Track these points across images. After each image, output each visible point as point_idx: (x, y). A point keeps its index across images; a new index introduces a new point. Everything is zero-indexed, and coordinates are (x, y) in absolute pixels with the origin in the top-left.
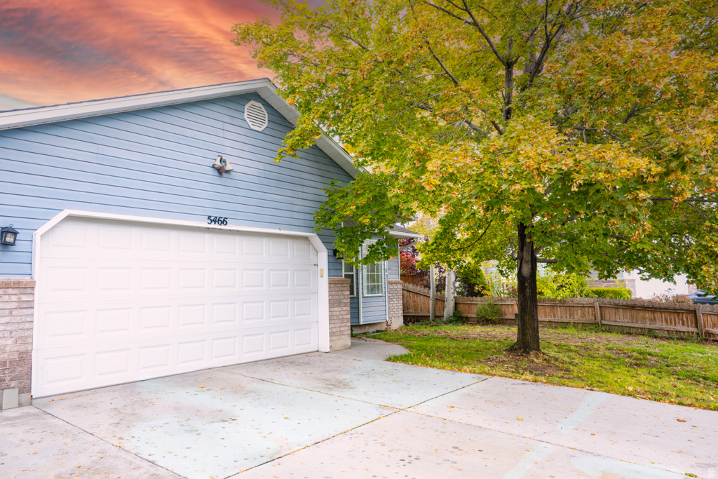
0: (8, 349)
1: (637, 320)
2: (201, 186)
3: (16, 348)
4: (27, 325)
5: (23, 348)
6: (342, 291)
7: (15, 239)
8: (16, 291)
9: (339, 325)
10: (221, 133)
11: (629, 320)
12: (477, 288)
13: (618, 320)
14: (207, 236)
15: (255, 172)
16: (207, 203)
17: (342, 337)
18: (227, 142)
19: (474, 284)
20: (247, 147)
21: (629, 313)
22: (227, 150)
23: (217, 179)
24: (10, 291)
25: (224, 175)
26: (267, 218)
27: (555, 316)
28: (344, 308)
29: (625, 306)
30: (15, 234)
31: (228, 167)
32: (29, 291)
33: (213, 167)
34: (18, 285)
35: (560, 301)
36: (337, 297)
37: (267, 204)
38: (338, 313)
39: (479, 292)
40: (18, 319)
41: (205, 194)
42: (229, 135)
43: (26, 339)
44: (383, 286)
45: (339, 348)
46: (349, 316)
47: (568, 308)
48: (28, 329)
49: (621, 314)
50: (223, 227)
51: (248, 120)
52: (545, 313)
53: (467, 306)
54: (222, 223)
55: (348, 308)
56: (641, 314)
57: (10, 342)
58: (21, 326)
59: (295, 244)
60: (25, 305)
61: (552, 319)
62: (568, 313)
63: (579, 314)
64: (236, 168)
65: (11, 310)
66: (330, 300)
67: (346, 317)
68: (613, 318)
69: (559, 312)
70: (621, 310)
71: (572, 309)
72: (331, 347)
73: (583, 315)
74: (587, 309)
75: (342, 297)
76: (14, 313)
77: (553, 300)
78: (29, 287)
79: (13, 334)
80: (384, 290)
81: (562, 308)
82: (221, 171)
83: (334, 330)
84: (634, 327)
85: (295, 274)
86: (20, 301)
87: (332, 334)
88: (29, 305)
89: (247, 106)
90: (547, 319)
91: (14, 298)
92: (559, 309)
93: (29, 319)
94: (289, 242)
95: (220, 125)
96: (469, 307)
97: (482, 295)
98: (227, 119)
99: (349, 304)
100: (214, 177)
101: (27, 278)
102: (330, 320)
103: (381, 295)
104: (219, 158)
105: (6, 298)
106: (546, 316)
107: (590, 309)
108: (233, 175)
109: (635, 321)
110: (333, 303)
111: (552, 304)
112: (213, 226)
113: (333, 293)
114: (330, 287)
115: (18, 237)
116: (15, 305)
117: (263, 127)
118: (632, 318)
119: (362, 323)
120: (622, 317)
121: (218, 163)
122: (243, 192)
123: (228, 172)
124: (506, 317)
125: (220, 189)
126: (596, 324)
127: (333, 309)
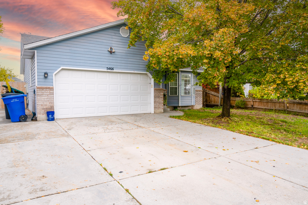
0: (48, 105)
1: (302, 109)
2: (104, 57)
3: (50, 105)
4: (52, 99)
5: (51, 105)
6: (160, 93)
7: (47, 76)
8: (49, 90)
9: (159, 105)
10: (111, 39)
11: (299, 109)
12: (237, 94)
13: (294, 109)
14: (107, 74)
15: (124, 52)
16: (107, 63)
17: (160, 109)
18: (113, 42)
19: (237, 92)
20: (121, 43)
21: (299, 106)
22: (114, 45)
23: (110, 55)
24: (47, 90)
25: (113, 53)
26: (129, 67)
27: (268, 106)
28: (161, 99)
29: (297, 103)
30: (47, 74)
31: (113, 51)
32: (52, 90)
33: (108, 51)
34: (49, 88)
35: (270, 100)
36: (158, 95)
37: (129, 62)
38: (158, 101)
39: (239, 96)
40: (50, 97)
41: (105, 60)
42: (114, 40)
43: (52, 103)
44: (191, 92)
45: (158, 113)
46: (163, 102)
47: (273, 103)
48: (52, 100)
49: (296, 106)
50: (112, 71)
51: (121, 34)
52: (264, 105)
53: (234, 101)
54: (112, 69)
55: (163, 99)
56: (304, 106)
57: (48, 103)
58: (51, 99)
59: (141, 76)
60: (51, 94)
61: (266, 108)
62: (273, 105)
63: (278, 106)
64: (116, 51)
65: (48, 95)
66: (154, 96)
67: (161, 102)
68: (292, 108)
69: (270, 105)
70: (296, 105)
71: (275, 103)
72: (154, 112)
73: (280, 106)
74: (281, 104)
75: (160, 95)
76: (49, 95)
77: (267, 100)
78: (52, 89)
79: (49, 101)
80: (191, 94)
81: (271, 103)
82: (111, 52)
83: (156, 106)
84: (301, 112)
85: (141, 86)
86: (50, 92)
87: (155, 108)
88: (53, 94)
89: (121, 29)
90: (264, 108)
91: (48, 92)
92: (269, 103)
93: (53, 97)
94: (139, 75)
95: (111, 36)
96: (234, 102)
97: (240, 97)
98: (113, 34)
99: (163, 98)
100: (108, 54)
101: (52, 86)
102: (154, 103)
103: (190, 95)
104: (110, 48)
105: (46, 91)
106: (264, 106)
107: (283, 104)
108: (116, 53)
109: (301, 109)
110: (155, 97)
111: (267, 101)
112: (108, 70)
113: (156, 93)
114: (154, 91)
115: (48, 75)
116: (48, 93)
117: (127, 36)
118: (300, 108)
119: (180, 106)
120: (296, 108)
121: (109, 50)
122: (120, 59)
123: (114, 52)
124: (248, 106)
125: (111, 58)
126: (285, 110)
127: (156, 99)
